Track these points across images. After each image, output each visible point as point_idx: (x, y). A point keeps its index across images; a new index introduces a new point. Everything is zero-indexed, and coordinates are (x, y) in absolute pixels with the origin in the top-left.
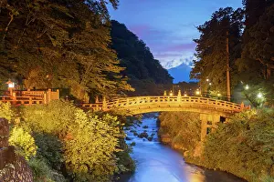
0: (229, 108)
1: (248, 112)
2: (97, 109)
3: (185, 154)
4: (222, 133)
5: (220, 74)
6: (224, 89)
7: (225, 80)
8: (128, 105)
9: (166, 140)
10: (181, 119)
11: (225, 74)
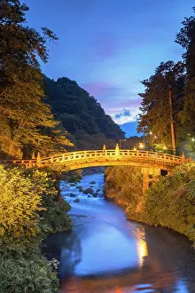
0: (169, 161)
1: (188, 164)
2: (30, 165)
3: (127, 210)
4: (163, 187)
5: (164, 127)
6: (168, 141)
7: (169, 132)
8: (63, 160)
9: (110, 196)
10: (126, 173)
11: (169, 127)
